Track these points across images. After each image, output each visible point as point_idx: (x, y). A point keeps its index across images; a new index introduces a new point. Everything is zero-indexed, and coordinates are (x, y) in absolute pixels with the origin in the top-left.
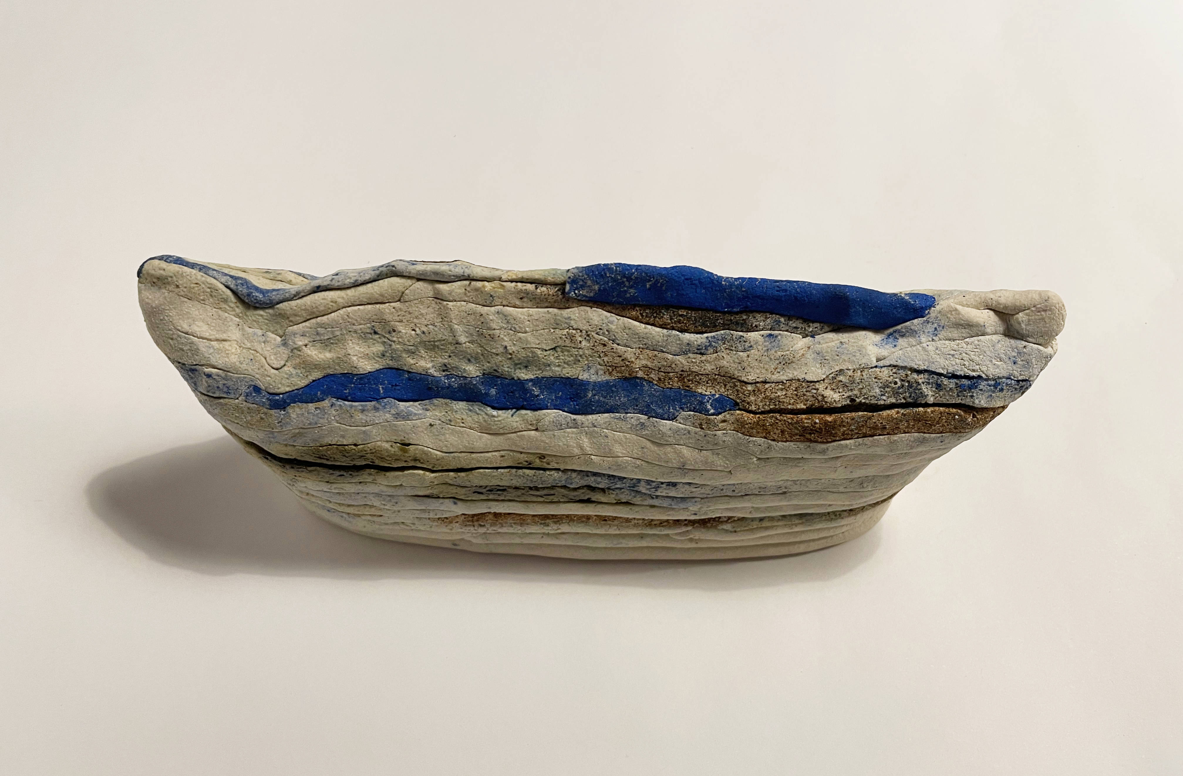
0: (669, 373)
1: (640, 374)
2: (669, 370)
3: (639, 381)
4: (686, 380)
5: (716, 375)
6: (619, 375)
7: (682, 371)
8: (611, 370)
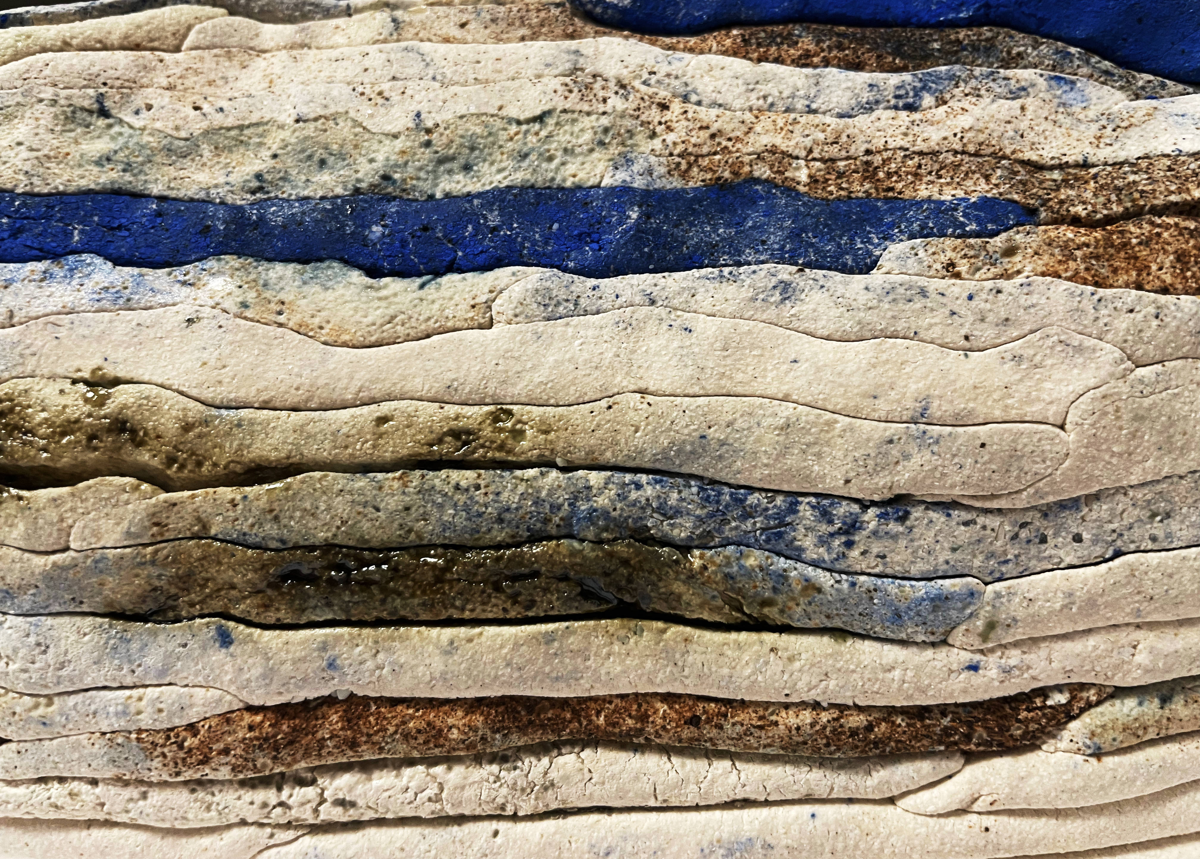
0: (833, 160)
1: (763, 171)
2: (833, 151)
3: (759, 187)
4: (881, 175)
5: (956, 153)
6: (709, 176)
7: (868, 152)
8: (684, 167)
